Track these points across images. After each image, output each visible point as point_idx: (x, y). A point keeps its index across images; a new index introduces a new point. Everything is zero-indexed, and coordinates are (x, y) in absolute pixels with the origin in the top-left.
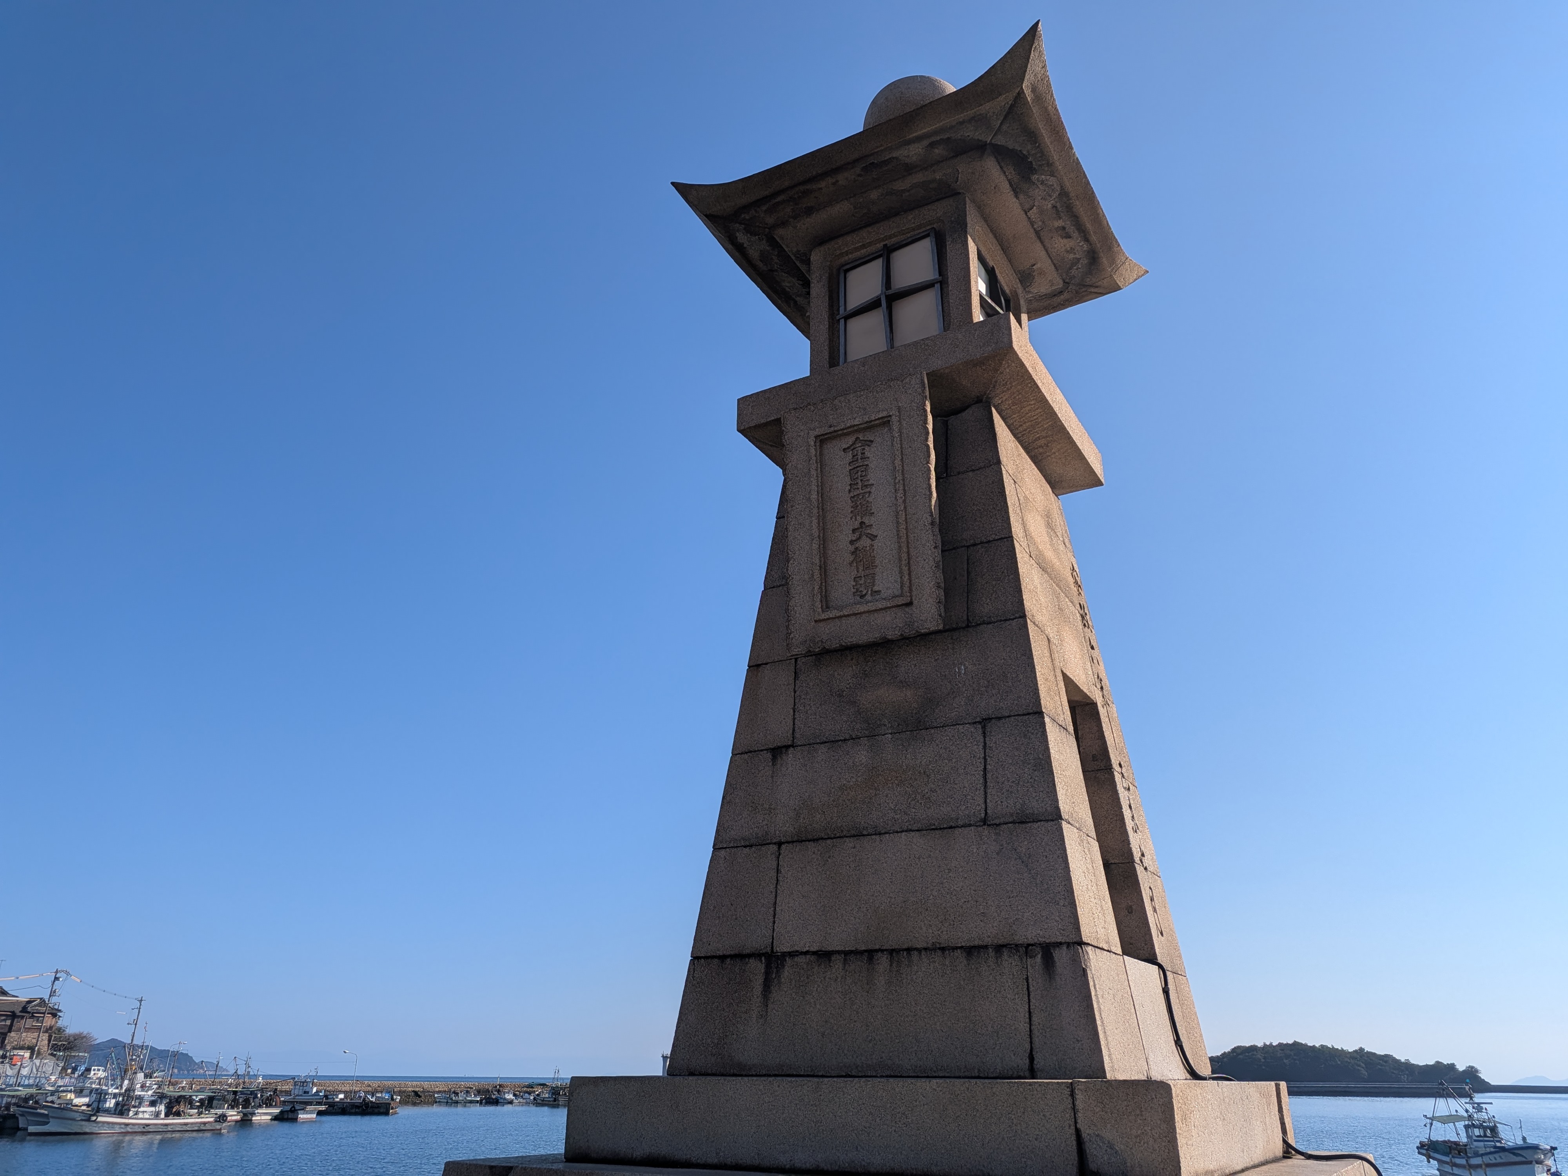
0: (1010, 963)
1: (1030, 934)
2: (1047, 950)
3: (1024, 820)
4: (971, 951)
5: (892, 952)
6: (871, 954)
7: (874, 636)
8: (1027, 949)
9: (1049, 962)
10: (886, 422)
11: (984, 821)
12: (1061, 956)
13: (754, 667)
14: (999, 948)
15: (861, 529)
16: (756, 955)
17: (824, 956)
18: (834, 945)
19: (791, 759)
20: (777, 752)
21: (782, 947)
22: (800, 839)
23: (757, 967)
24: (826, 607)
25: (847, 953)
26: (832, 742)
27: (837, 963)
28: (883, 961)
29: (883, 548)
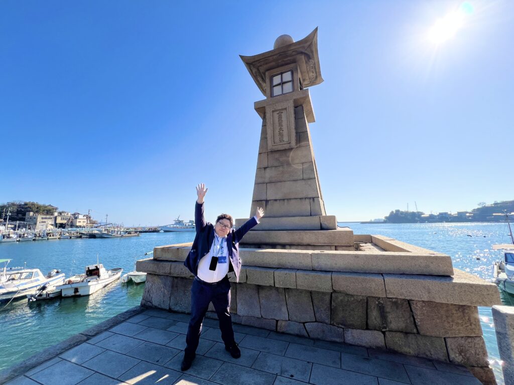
0: (307, 200)
1: (310, 196)
2: (313, 198)
3: (310, 179)
4: (300, 199)
5: (287, 199)
6: (284, 200)
7: (284, 148)
8: (310, 198)
9: (313, 200)
10: (285, 109)
11: (303, 179)
12: (315, 199)
13: (260, 154)
14: (305, 198)
15: (281, 129)
16: (264, 200)
17: (276, 200)
18: (277, 198)
19: (268, 170)
20: (265, 168)
21: (268, 199)
22: (270, 182)
23: (264, 202)
24: (274, 143)
25: (280, 200)
26: (276, 167)
27: (278, 201)
28: (286, 201)
29: (285, 133)
